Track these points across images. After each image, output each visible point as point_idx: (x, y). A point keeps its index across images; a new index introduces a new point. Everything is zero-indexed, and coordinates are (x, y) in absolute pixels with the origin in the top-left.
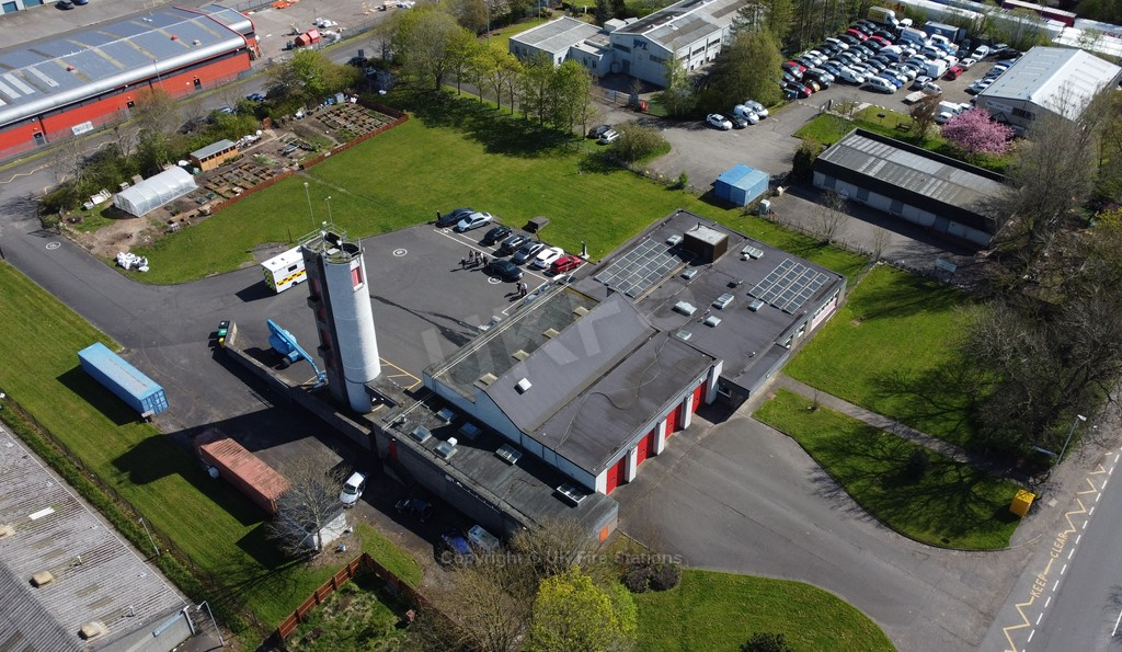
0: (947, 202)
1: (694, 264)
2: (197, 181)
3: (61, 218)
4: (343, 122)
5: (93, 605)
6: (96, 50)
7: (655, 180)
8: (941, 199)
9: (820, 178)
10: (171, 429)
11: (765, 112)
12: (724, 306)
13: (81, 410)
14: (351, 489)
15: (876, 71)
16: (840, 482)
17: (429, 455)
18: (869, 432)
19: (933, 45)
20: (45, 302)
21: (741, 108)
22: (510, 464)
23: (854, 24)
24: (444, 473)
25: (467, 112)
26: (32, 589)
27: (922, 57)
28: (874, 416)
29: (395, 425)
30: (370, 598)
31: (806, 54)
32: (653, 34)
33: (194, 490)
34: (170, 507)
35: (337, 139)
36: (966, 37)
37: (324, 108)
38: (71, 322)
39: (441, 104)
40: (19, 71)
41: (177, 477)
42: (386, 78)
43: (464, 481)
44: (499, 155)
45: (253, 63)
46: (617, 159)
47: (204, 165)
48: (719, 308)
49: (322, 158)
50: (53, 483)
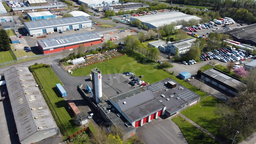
0: (229, 85)
1: (168, 88)
2: (85, 60)
3: (62, 63)
4: (113, 54)
5: (42, 124)
6: (77, 37)
7: (168, 72)
8: (228, 85)
9: (202, 76)
10: (66, 100)
11: (195, 62)
12: (171, 97)
13: (54, 94)
14: (90, 116)
15: (224, 57)
16: (184, 136)
17: (105, 112)
18: (195, 128)
19: (239, 54)
20: (55, 76)
21: (190, 61)
22: (118, 117)
23: (222, 48)
24: (106, 116)
25: (136, 55)
26: (34, 119)
27: (235, 56)
28: (198, 125)
29: (101, 106)
30: (87, 135)
31: (209, 52)
32: (176, 45)
33: (66, 110)
34: (61, 112)
35: (111, 57)
36: (248, 53)
37: (111, 51)
38: (58, 80)
39: (132, 53)
40: (64, 39)
41: (64, 108)
42: (123, 47)
43: (109, 118)
44: (139, 63)
45: (102, 42)
46: (161, 67)
47: (87, 58)
48: (170, 97)
49: (107, 59)
50: (44, 104)
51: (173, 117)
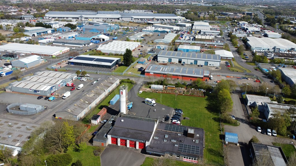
1: (183, 135)
2: (163, 89)
3: (145, 85)
5: (73, 109)
6: (182, 69)
10: (109, 106)
14: (103, 121)
17: (108, 121)
22: (109, 129)
26: (74, 105)
35: (190, 94)
39: (215, 98)
47: (168, 88)
48: (171, 141)
49: (182, 95)
50: (93, 101)
51: (151, 157)
